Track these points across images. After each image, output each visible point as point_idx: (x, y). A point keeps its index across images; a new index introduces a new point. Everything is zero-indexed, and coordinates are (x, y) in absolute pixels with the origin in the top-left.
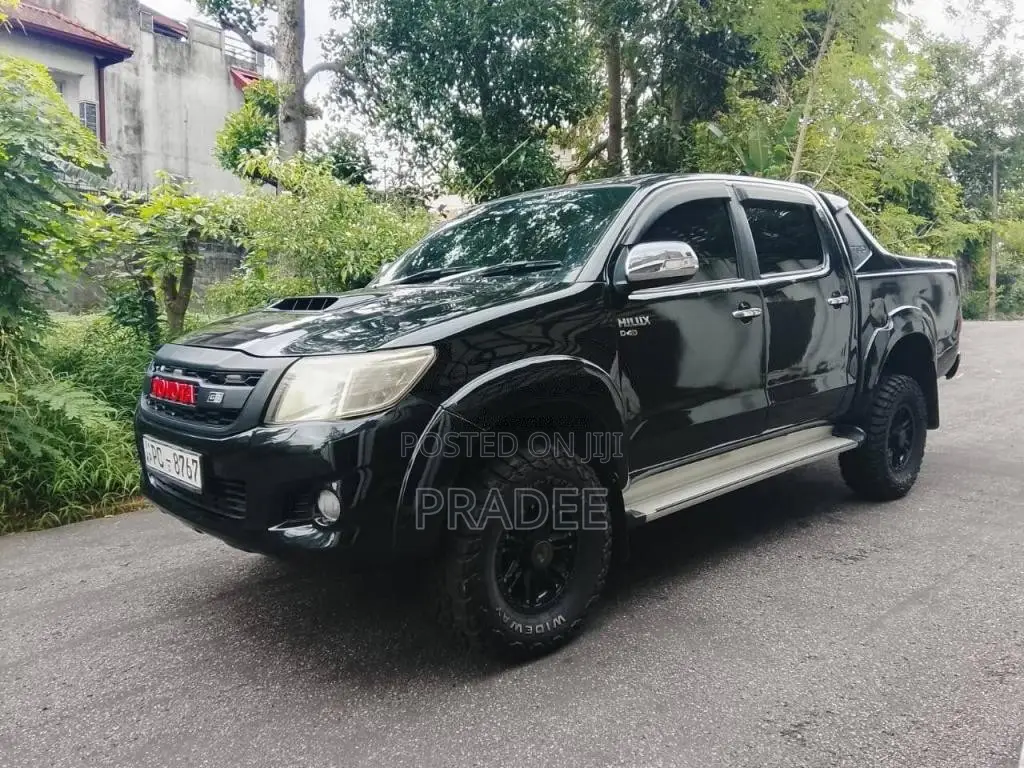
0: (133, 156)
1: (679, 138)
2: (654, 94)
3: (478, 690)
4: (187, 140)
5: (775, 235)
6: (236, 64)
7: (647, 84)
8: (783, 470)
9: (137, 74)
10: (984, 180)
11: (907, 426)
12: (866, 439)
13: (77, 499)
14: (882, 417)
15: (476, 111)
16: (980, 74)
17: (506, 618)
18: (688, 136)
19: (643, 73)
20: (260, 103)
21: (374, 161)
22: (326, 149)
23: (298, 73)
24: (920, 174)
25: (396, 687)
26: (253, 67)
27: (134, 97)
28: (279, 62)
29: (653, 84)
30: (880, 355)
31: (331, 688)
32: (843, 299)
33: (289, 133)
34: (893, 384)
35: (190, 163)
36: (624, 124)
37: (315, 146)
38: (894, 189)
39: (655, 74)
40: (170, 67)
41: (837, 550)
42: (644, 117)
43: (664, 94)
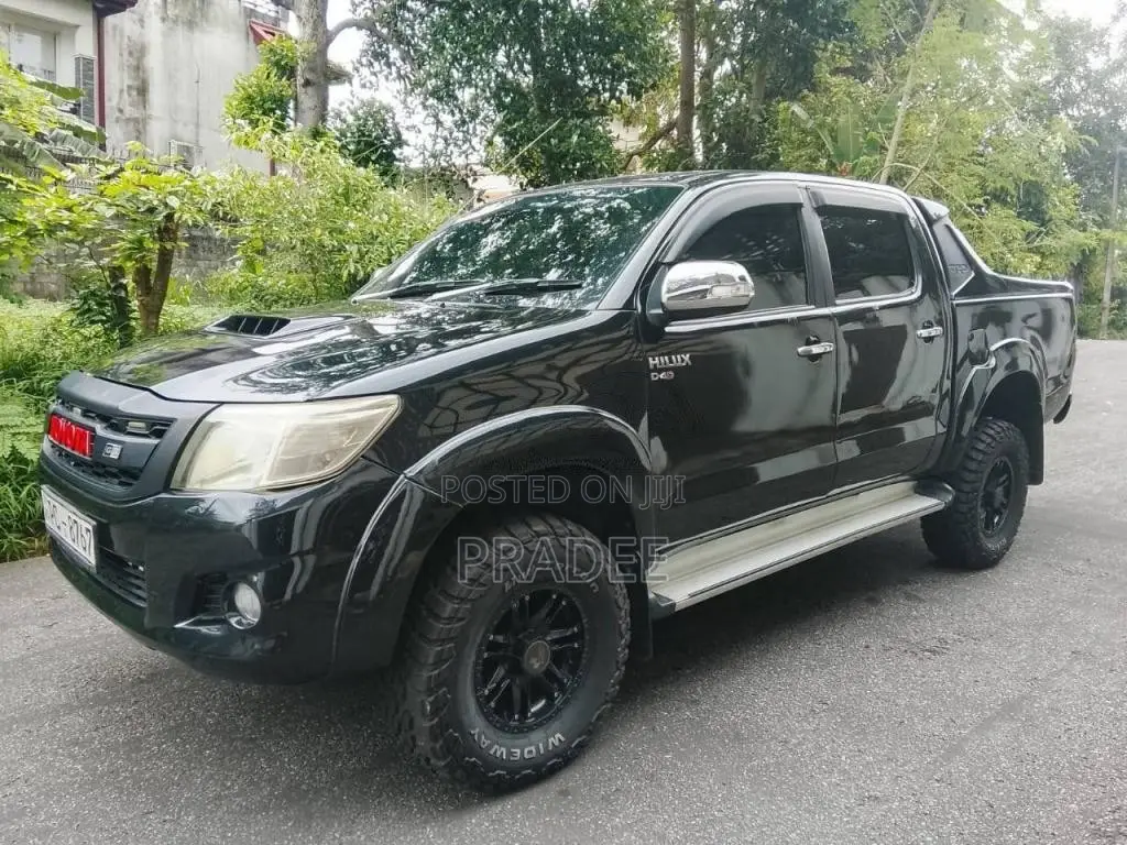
0: (136, 121)
1: (758, 119)
2: (733, 67)
3: (444, 835)
4: (198, 104)
5: (861, 246)
6: (256, 17)
7: (724, 55)
8: (852, 539)
9: (142, 27)
10: (1103, 179)
11: (1004, 481)
12: (956, 499)
13: (19, 531)
14: (975, 472)
15: (527, 81)
16: (1105, 58)
17: (485, 742)
18: (768, 118)
19: (722, 43)
20: (277, 64)
21: (406, 135)
22: (350, 119)
23: (321, 30)
24: (1033, 173)
25: (340, 825)
26: (276, 22)
27: (138, 53)
28: (298, 17)
29: (732, 56)
30: (977, 398)
31: (257, 823)
32: (936, 330)
33: (308, 100)
34: (992, 432)
35: (203, 131)
36: (697, 100)
37: (338, 115)
38: (1002, 188)
39: (734, 44)
40: (180, 19)
41: (914, 638)
42: (720, 94)
43: (744, 67)
